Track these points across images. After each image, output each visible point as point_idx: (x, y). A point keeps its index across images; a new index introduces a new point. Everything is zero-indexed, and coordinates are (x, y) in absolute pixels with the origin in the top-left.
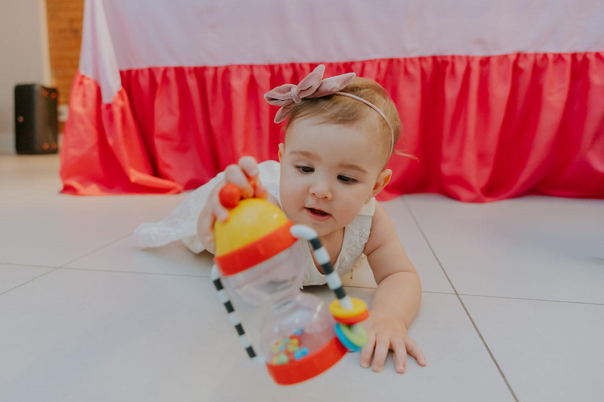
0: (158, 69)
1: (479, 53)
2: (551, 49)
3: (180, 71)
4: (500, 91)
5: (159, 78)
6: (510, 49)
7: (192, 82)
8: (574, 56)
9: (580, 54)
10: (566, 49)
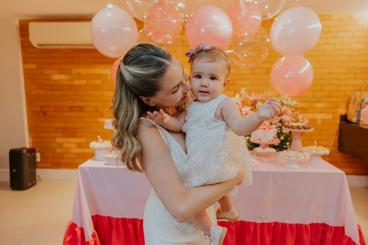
0: (113, 218)
1: (259, 221)
2: (288, 222)
3: (124, 220)
4: (268, 239)
5: (114, 223)
6: (272, 221)
7: (130, 226)
8: (297, 225)
9: (299, 224)
10: (294, 222)
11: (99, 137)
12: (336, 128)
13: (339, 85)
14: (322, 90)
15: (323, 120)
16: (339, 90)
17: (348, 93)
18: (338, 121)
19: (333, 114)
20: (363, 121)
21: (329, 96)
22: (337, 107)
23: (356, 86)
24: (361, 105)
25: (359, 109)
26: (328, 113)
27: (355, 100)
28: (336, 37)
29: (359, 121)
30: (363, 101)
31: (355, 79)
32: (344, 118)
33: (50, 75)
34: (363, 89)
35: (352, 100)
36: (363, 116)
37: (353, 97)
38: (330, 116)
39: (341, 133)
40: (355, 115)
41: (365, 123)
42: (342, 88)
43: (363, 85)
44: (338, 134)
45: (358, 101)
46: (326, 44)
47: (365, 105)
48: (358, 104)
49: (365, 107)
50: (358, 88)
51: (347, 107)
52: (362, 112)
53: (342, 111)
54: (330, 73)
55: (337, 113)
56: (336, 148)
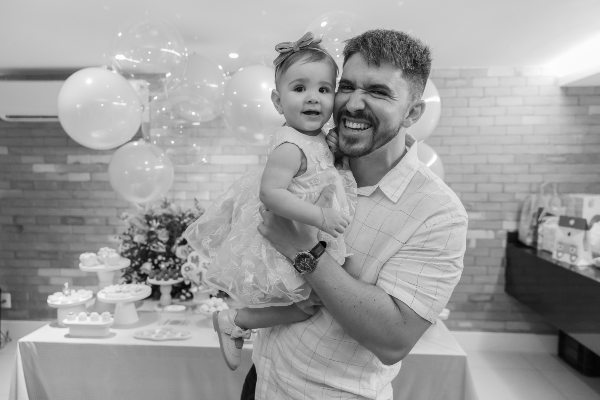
11: (67, 285)
12: (501, 254)
13: (503, 184)
14: (476, 192)
15: (478, 241)
16: (503, 192)
17: (519, 197)
18: (504, 244)
19: (495, 231)
20: (542, 245)
21: (489, 202)
22: (502, 220)
23: (531, 185)
24: (539, 217)
25: (535, 224)
26: (487, 230)
27: (529, 210)
28: (496, 106)
29: (535, 243)
30: (541, 210)
31: (530, 173)
32: (514, 238)
33: (31, 165)
34: (542, 191)
35: (525, 209)
36: (543, 236)
37: (527, 204)
38: (491, 235)
39: (510, 263)
40: (529, 235)
41: (545, 248)
42: (508, 189)
43: (543, 183)
44: (505, 264)
45: (535, 210)
46: (480, 116)
47: (545, 219)
48: (534, 216)
49: (545, 221)
50: (534, 189)
51: (518, 220)
52: (540, 230)
53: (511, 226)
54: (488, 164)
55: (502, 229)
56: (502, 289)
